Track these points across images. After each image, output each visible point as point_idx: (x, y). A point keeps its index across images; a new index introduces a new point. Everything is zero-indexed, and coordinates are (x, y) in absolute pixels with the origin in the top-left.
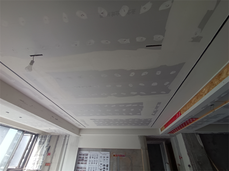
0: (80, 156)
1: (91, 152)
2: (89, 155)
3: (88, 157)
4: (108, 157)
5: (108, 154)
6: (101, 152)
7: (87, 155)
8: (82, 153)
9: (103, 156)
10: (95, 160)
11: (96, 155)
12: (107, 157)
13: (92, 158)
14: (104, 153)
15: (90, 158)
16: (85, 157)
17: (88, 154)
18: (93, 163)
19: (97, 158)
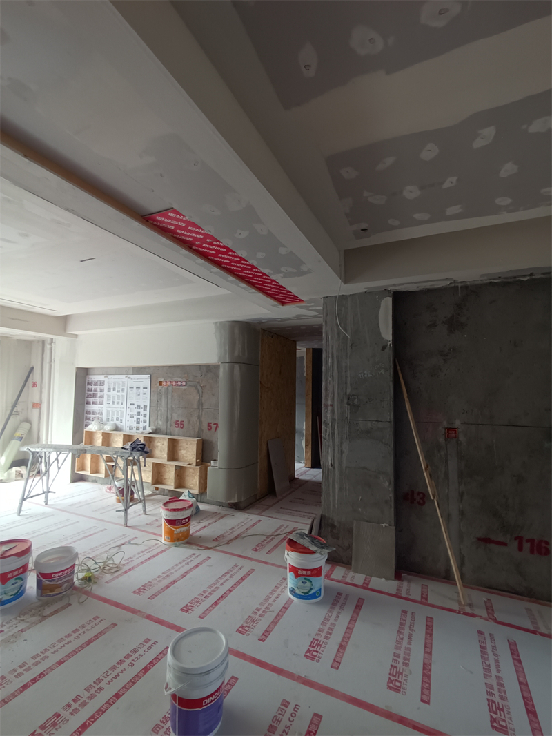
0: (90, 387)
1: (110, 376)
2: (106, 383)
3: (105, 387)
4: (146, 388)
5: (145, 380)
6: (132, 376)
7: (102, 384)
8: (93, 380)
9: (135, 385)
10: (118, 396)
11: (121, 383)
12: (144, 388)
13: (112, 390)
14: (138, 379)
15: (109, 391)
16: (98, 390)
17: (104, 382)
18: (116, 401)
19: (123, 390)
